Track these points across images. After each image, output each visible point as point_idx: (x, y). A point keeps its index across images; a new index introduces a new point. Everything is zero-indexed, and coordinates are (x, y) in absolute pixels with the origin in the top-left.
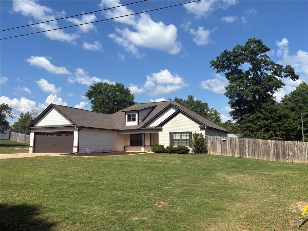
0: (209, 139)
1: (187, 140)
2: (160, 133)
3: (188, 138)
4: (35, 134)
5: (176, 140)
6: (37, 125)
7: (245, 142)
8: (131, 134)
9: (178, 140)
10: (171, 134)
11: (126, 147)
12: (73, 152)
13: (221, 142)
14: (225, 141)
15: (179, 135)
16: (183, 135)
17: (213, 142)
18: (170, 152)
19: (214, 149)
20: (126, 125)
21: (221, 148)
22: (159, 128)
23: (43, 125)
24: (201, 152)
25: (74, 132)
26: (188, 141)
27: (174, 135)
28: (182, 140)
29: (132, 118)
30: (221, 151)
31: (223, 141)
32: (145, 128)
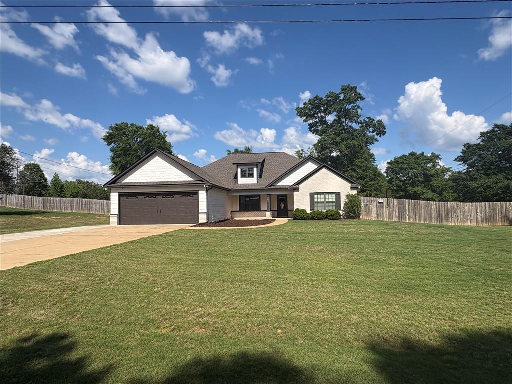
0: (362, 201)
1: (332, 202)
2: (295, 194)
3: (334, 200)
4: (121, 195)
5: (318, 203)
6: (124, 182)
7: (406, 205)
8: (240, 196)
9: (321, 203)
10: (312, 195)
11: (233, 213)
12: (200, 222)
13: (377, 205)
14: (382, 203)
15: (323, 196)
16: (327, 196)
17: (367, 205)
18: (321, 218)
19: (369, 213)
20: (239, 183)
21: (377, 211)
22: (295, 188)
23: (137, 181)
24: (353, 218)
25: (200, 192)
26: (334, 204)
27: (316, 196)
28: (327, 203)
29: (247, 173)
30: (377, 214)
31: (380, 203)
32: (272, 187)
